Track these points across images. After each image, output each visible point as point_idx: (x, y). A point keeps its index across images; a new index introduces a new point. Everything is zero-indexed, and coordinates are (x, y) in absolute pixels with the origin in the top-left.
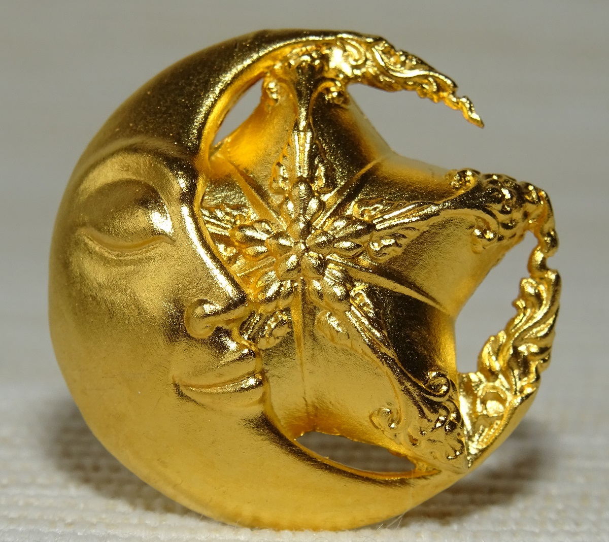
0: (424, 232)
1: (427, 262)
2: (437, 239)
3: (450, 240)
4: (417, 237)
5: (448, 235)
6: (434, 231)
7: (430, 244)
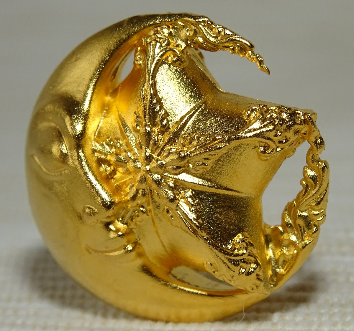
0: (224, 154)
1: (228, 171)
2: (233, 157)
3: (242, 156)
4: (219, 158)
5: (240, 154)
6: (230, 153)
7: (228, 161)
